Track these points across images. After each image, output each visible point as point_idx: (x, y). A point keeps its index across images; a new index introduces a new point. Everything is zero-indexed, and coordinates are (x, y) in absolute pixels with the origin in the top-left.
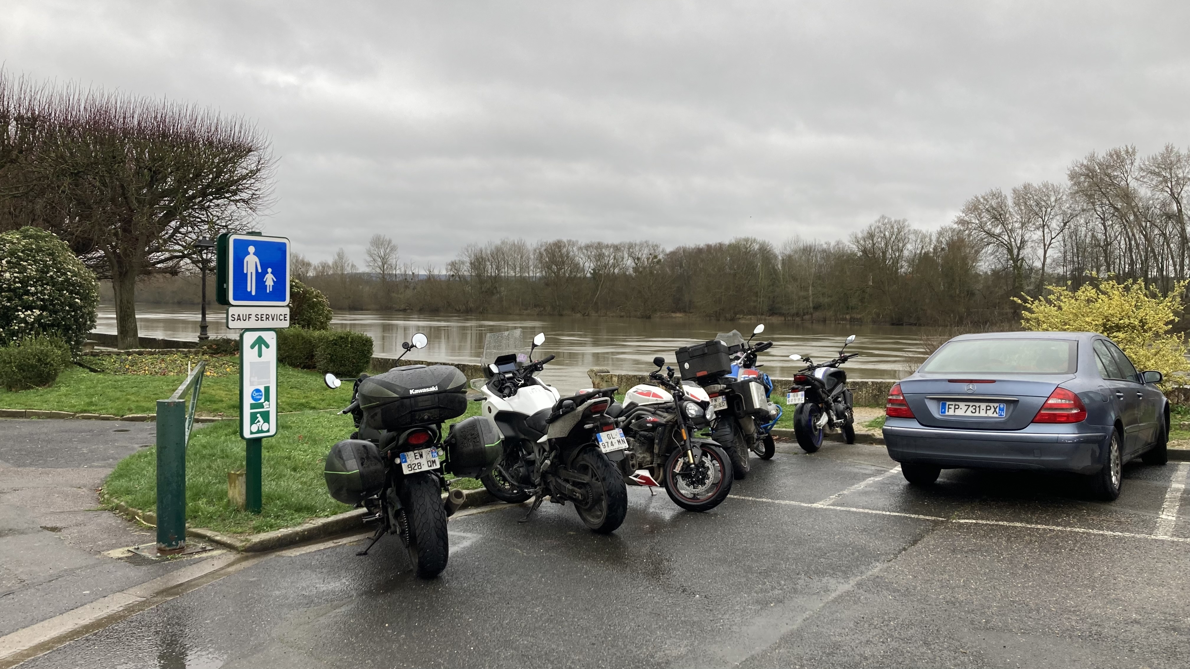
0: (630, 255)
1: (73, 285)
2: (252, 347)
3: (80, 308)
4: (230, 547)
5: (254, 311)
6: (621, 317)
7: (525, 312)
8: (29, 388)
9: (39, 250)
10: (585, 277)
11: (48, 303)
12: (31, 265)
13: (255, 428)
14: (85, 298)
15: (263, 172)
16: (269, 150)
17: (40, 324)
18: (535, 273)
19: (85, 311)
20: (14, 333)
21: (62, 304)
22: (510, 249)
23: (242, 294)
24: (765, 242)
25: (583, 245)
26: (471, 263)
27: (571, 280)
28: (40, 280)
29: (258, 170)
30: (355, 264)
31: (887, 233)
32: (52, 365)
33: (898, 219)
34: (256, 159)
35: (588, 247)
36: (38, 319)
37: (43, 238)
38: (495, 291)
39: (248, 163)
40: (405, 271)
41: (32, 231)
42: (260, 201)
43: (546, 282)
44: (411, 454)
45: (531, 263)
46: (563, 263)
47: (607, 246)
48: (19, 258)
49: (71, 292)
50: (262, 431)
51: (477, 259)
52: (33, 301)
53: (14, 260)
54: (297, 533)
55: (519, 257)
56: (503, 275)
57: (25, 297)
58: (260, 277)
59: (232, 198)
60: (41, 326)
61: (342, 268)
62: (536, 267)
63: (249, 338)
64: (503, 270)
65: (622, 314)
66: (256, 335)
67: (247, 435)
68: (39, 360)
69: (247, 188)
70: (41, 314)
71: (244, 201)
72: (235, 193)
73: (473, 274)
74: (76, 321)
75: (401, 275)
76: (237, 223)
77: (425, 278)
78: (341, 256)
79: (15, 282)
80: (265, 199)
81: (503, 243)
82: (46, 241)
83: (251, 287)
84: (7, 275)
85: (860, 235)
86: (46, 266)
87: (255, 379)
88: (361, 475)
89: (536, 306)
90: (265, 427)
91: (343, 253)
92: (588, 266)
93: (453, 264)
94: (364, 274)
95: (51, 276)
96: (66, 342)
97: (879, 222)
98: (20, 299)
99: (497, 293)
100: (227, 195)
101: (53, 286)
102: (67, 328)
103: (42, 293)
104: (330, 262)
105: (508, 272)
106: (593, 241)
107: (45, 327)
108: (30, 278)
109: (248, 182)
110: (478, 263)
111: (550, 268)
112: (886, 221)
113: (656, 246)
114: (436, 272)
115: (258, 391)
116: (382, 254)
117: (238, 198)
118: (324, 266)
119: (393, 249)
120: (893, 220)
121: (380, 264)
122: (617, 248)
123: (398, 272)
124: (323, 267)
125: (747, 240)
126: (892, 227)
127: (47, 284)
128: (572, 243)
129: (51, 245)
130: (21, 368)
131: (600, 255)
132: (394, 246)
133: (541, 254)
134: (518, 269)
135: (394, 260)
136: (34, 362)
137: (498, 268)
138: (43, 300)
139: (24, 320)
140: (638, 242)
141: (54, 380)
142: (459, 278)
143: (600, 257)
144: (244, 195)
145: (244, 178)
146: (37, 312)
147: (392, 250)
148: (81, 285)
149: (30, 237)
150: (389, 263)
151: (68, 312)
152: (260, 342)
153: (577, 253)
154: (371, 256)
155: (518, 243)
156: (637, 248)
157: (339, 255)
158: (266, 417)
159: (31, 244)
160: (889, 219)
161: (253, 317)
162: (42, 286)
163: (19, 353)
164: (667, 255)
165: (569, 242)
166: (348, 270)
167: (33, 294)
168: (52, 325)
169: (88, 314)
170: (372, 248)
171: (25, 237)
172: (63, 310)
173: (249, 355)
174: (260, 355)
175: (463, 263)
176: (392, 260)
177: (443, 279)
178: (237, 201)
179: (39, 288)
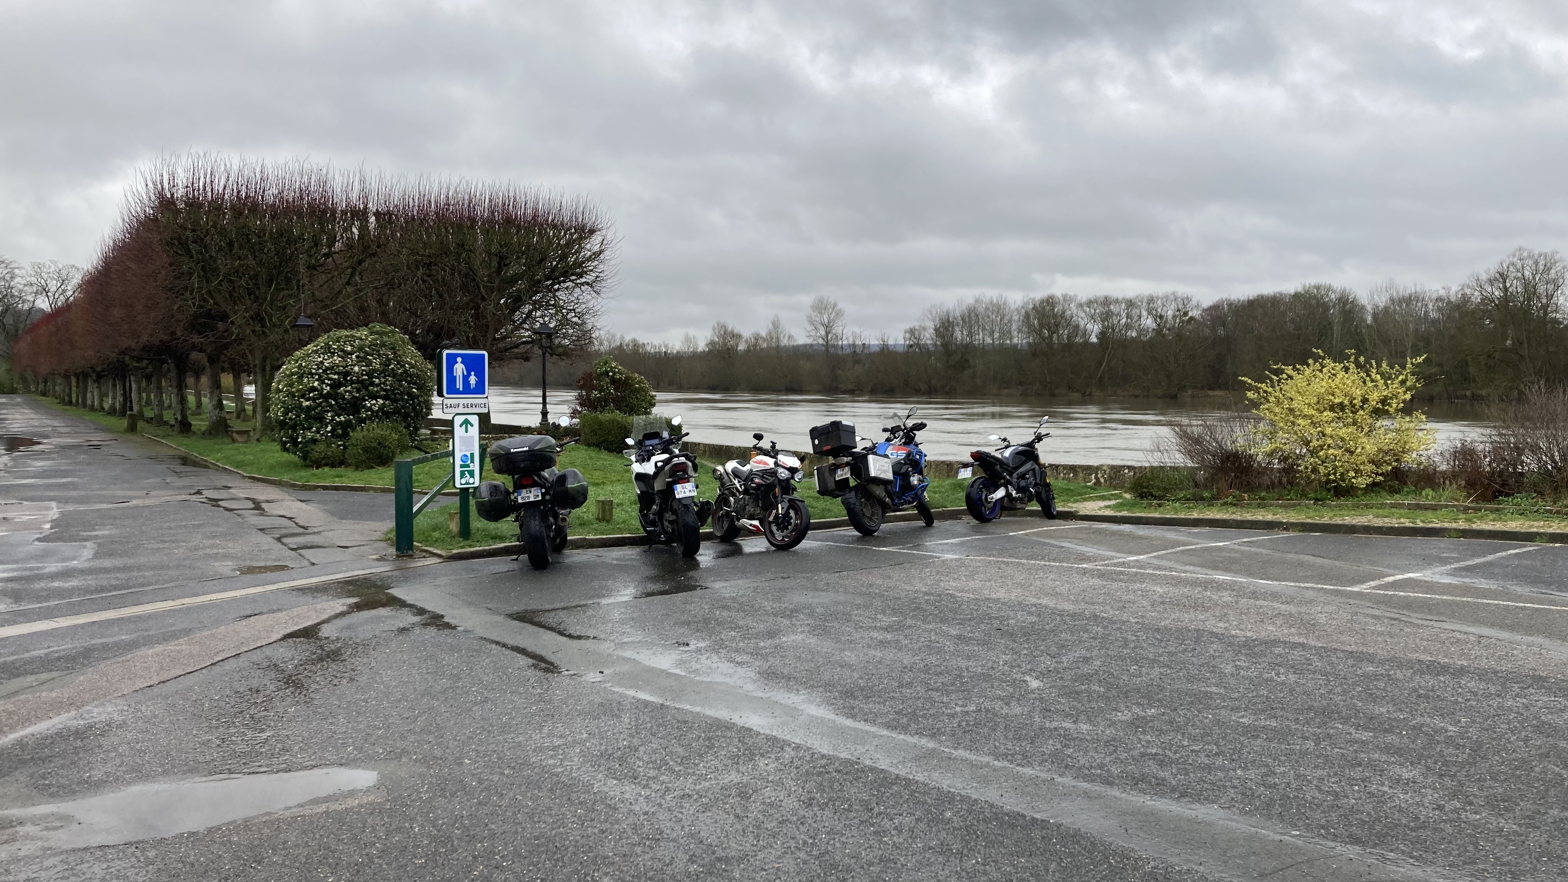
0: (1150, 313)
1: (411, 376)
2: (461, 426)
3: (417, 397)
4: (440, 556)
5: (461, 401)
6: (1136, 396)
7: (1006, 391)
8: (372, 468)
9: (383, 345)
10: (1086, 343)
11: (390, 393)
12: (376, 359)
13: (463, 481)
14: (422, 388)
15: (606, 253)
16: (613, 229)
17: (384, 413)
18: (1019, 339)
19: (421, 399)
20: (362, 421)
21: (402, 393)
22: (987, 309)
23: (453, 390)
24: (1345, 290)
25: (1084, 300)
26: (936, 330)
27: (1069, 347)
28: (384, 372)
29: (601, 252)
30: (792, 334)
31: (1527, 273)
32: (390, 448)
33: (1544, 251)
34: (600, 239)
35: (1090, 303)
36: (381, 408)
37: (386, 334)
38: (966, 365)
39: (593, 244)
40: (854, 341)
41: (378, 327)
42: (604, 284)
43: (1034, 351)
44: (524, 490)
45: (1014, 327)
46: (1057, 325)
47: (1117, 301)
48: (366, 352)
49: (409, 383)
50: (469, 484)
51: (943, 324)
52: (378, 391)
53: (362, 355)
54: (485, 550)
55: (998, 319)
56: (977, 342)
57: (371, 388)
58: (466, 379)
59: (578, 281)
60: (382, 413)
61: (778, 339)
62: (1020, 331)
63: (458, 420)
64: (977, 337)
65: (1137, 392)
66: (463, 418)
67: (458, 485)
68: (380, 443)
69: (591, 271)
70: (384, 403)
71: (588, 284)
72: (581, 276)
73: (938, 343)
74: (414, 409)
75: (849, 345)
76: (584, 306)
77: (878, 349)
78: (776, 325)
79: (363, 375)
80: (609, 281)
81: (977, 301)
82: (389, 337)
83: (459, 385)
84: (356, 369)
85: (1484, 277)
86: (388, 359)
87: (463, 448)
88: (489, 501)
89: (1021, 383)
90: (471, 481)
91: (778, 320)
92: (1094, 330)
93: (912, 331)
94: (805, 346)
95: (393, 369)
96: (405, 427)
97: (1514, 256)
98: (367, 390)
99: (969, 367)
100: (573, 277)
101: (394, 377)
102: (406, 416)
103: (384, 383)
104: (763, 333)
105: (983, 338)
106: (1098, 295)
107: (387, 415)
108: (374, 371)
109: (591, 265)
110: (945, 327)
111: (1040, 334)
112: (1525, 254)
113: (1187, 298)
114: (891, 342)
115: (466, 456)
116: (826, 321)
117: (583, 280)
118: (757, 337)
119: (839, 314)
120: (1536, 252)
121: (823, 333)
122: (1130, 304)
123: (845, 342)
124: (756, 339)
125: (1318, 288)
126: (1537, 263)
127: (389, 376)
128: (1067, 299)
129: (392, 340)
130: (366, 450)
131: (1107, 313)
132: (840, 311)
133: (1027, 315)
134: (996, 335)
135: (840, 328)
136: (375, 444)
137: (970, 334)
138: (385, 390)
139: (370, 409)
140: (1160, 294)
141: (392, 460)
142: (920, 349)
143: (1107, 316)
144: (589, 278)
145: (589, 259)
146: (381, 401)
147: (837, 315)
148: (418, 376)
149: (376, 333)
150: (834, 331)
151: (407, 401)
152: (466, 423)
153: (1075, 312)
154: (812, 323)
155: (997, 300)
156: (1159, 302)
157: (774, 324)
158: (472, 474)
159: (376, 339)
160: (1530, 252)
161: (461, 406)
162: (384, 378)
163: (364, 437)
164: (1206, 310)
165: (1065, 297)
166: (785, 342)
167: (377, 385)
168: (394, 413)
169: (424, 402)
170: (813, 314)
171: (372, 333)
172: (403, 399)
173: (459, 431)
174: (467, 432)
175: (924, 329)
176: (837, 329)
177: (901, 349)
178: (582, 284)
179: (383, 380)
